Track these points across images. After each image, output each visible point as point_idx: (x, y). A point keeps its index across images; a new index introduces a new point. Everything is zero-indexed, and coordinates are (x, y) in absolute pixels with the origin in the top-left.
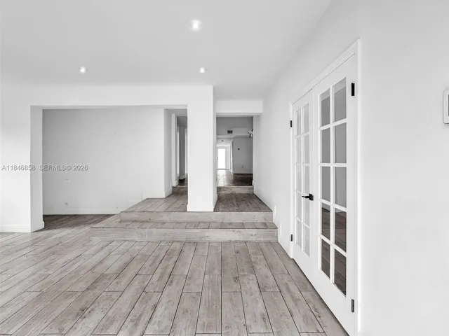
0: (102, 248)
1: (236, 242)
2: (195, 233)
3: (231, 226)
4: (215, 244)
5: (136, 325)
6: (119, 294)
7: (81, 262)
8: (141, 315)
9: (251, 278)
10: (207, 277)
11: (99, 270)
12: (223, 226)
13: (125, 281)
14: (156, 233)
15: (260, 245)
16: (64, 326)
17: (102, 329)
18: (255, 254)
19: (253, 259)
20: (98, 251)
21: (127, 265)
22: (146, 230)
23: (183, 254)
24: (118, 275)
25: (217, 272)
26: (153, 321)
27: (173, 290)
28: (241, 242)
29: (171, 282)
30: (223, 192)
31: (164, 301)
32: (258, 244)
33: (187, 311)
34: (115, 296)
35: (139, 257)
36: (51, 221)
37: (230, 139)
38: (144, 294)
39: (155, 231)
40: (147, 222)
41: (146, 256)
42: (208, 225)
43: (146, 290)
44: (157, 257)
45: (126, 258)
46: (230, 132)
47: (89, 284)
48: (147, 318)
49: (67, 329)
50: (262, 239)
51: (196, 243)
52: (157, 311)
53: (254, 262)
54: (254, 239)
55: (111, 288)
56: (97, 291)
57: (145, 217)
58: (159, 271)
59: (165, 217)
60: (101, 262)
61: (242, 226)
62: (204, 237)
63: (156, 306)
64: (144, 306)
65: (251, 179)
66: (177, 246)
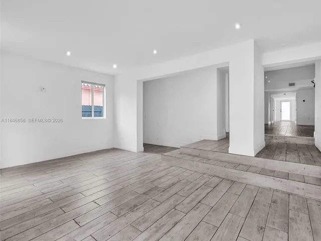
0: (165, 169)
1: (277, 191)
2: (233, 173)
3: (272, 174)
4: (252, 188)
5: (157, 231)
6: (159, 203)
7: (150, 175)
8: (163, 225)
9: (280, 235)
10: (230, 215)
11: (156, 183)
12: (263, 172)
13: (166, 195)
14: (202, 166)
15: (309, 202)
16: (121, 212)
17: (137, 224)
18: (298, 210)
19: (291, 215)
20: (162, 171)
21: (173, 184)
22: (195, 162)
23: (217, 188)
24: (165, 190)
25: (243, 214)
26: (168, 234)
27: (196, 215)
28: (283, 192)
29: (197, 208)
30: (275, 141)
31: (185, 221)
32: (305, 200)
33: (198, 239)
34: (156, 204)
35: (184, 181)
36: (148, 147)
37: (293, 91)
38: (173, 210)
39: (200, 164)
40: (197, 156)
41: (189, 181)
42: (248, 168)
43: (176, 208)
44: (196, 185)
45: (175, 180)
46: (292, 85)
47: (146, 190)
48: (166, 230)
49: (122, 214)
50: (313, 196)
51: (233, 182)
52: (175, 227)
53: (292, 219)
54: (301, 193)
55: (156, 198)
56: (148, 197)
57: (196, 152)
58: (193, 196)
59: (211, 156)
60: (160, 178)
61: (287, 176)
62: (242, 178)
63: (176, 223)
64: (169, 219)
65: (314, 130)
66: (216, 180)
